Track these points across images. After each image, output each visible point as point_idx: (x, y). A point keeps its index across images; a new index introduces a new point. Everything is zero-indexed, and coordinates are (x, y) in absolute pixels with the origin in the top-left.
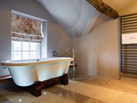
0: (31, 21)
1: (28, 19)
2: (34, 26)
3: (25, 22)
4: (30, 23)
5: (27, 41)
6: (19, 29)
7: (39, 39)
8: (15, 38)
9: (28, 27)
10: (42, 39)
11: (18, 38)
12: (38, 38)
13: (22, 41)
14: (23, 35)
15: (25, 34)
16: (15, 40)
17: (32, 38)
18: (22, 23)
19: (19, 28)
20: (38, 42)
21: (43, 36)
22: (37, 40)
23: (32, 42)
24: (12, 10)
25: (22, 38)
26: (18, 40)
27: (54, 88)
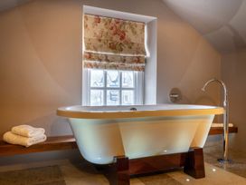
0: (124, 23)
1: (118, 21)
2: (129, 34)
3: (112, 29)
4: (122, 29)
5: (115, 67)
6: (99, 43)
7: (139, 62)
8: (92, 62)
9: (116, 39)
10: (146, 61)
11: (98, 62)
12: (138, 60)
13: (105, 67)
14: (106, 56)
15: (110, 53)
16: (91, 66)
17: (124, 60)
18: (106, 30)
19: (100, 40)
20: (138, 69)
21: (148, 55)
22: (135, 65)
23: (126, 69)
24: (84, 6)
25: (105, 63)
26: (97, 67)
27: (165, 180)
